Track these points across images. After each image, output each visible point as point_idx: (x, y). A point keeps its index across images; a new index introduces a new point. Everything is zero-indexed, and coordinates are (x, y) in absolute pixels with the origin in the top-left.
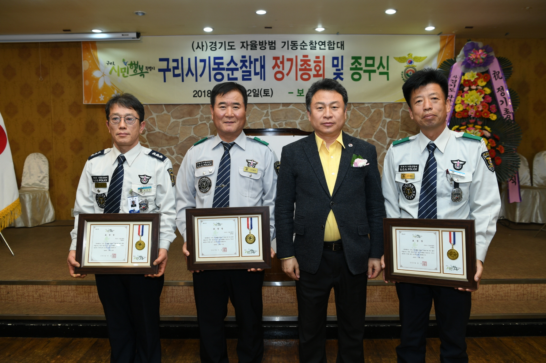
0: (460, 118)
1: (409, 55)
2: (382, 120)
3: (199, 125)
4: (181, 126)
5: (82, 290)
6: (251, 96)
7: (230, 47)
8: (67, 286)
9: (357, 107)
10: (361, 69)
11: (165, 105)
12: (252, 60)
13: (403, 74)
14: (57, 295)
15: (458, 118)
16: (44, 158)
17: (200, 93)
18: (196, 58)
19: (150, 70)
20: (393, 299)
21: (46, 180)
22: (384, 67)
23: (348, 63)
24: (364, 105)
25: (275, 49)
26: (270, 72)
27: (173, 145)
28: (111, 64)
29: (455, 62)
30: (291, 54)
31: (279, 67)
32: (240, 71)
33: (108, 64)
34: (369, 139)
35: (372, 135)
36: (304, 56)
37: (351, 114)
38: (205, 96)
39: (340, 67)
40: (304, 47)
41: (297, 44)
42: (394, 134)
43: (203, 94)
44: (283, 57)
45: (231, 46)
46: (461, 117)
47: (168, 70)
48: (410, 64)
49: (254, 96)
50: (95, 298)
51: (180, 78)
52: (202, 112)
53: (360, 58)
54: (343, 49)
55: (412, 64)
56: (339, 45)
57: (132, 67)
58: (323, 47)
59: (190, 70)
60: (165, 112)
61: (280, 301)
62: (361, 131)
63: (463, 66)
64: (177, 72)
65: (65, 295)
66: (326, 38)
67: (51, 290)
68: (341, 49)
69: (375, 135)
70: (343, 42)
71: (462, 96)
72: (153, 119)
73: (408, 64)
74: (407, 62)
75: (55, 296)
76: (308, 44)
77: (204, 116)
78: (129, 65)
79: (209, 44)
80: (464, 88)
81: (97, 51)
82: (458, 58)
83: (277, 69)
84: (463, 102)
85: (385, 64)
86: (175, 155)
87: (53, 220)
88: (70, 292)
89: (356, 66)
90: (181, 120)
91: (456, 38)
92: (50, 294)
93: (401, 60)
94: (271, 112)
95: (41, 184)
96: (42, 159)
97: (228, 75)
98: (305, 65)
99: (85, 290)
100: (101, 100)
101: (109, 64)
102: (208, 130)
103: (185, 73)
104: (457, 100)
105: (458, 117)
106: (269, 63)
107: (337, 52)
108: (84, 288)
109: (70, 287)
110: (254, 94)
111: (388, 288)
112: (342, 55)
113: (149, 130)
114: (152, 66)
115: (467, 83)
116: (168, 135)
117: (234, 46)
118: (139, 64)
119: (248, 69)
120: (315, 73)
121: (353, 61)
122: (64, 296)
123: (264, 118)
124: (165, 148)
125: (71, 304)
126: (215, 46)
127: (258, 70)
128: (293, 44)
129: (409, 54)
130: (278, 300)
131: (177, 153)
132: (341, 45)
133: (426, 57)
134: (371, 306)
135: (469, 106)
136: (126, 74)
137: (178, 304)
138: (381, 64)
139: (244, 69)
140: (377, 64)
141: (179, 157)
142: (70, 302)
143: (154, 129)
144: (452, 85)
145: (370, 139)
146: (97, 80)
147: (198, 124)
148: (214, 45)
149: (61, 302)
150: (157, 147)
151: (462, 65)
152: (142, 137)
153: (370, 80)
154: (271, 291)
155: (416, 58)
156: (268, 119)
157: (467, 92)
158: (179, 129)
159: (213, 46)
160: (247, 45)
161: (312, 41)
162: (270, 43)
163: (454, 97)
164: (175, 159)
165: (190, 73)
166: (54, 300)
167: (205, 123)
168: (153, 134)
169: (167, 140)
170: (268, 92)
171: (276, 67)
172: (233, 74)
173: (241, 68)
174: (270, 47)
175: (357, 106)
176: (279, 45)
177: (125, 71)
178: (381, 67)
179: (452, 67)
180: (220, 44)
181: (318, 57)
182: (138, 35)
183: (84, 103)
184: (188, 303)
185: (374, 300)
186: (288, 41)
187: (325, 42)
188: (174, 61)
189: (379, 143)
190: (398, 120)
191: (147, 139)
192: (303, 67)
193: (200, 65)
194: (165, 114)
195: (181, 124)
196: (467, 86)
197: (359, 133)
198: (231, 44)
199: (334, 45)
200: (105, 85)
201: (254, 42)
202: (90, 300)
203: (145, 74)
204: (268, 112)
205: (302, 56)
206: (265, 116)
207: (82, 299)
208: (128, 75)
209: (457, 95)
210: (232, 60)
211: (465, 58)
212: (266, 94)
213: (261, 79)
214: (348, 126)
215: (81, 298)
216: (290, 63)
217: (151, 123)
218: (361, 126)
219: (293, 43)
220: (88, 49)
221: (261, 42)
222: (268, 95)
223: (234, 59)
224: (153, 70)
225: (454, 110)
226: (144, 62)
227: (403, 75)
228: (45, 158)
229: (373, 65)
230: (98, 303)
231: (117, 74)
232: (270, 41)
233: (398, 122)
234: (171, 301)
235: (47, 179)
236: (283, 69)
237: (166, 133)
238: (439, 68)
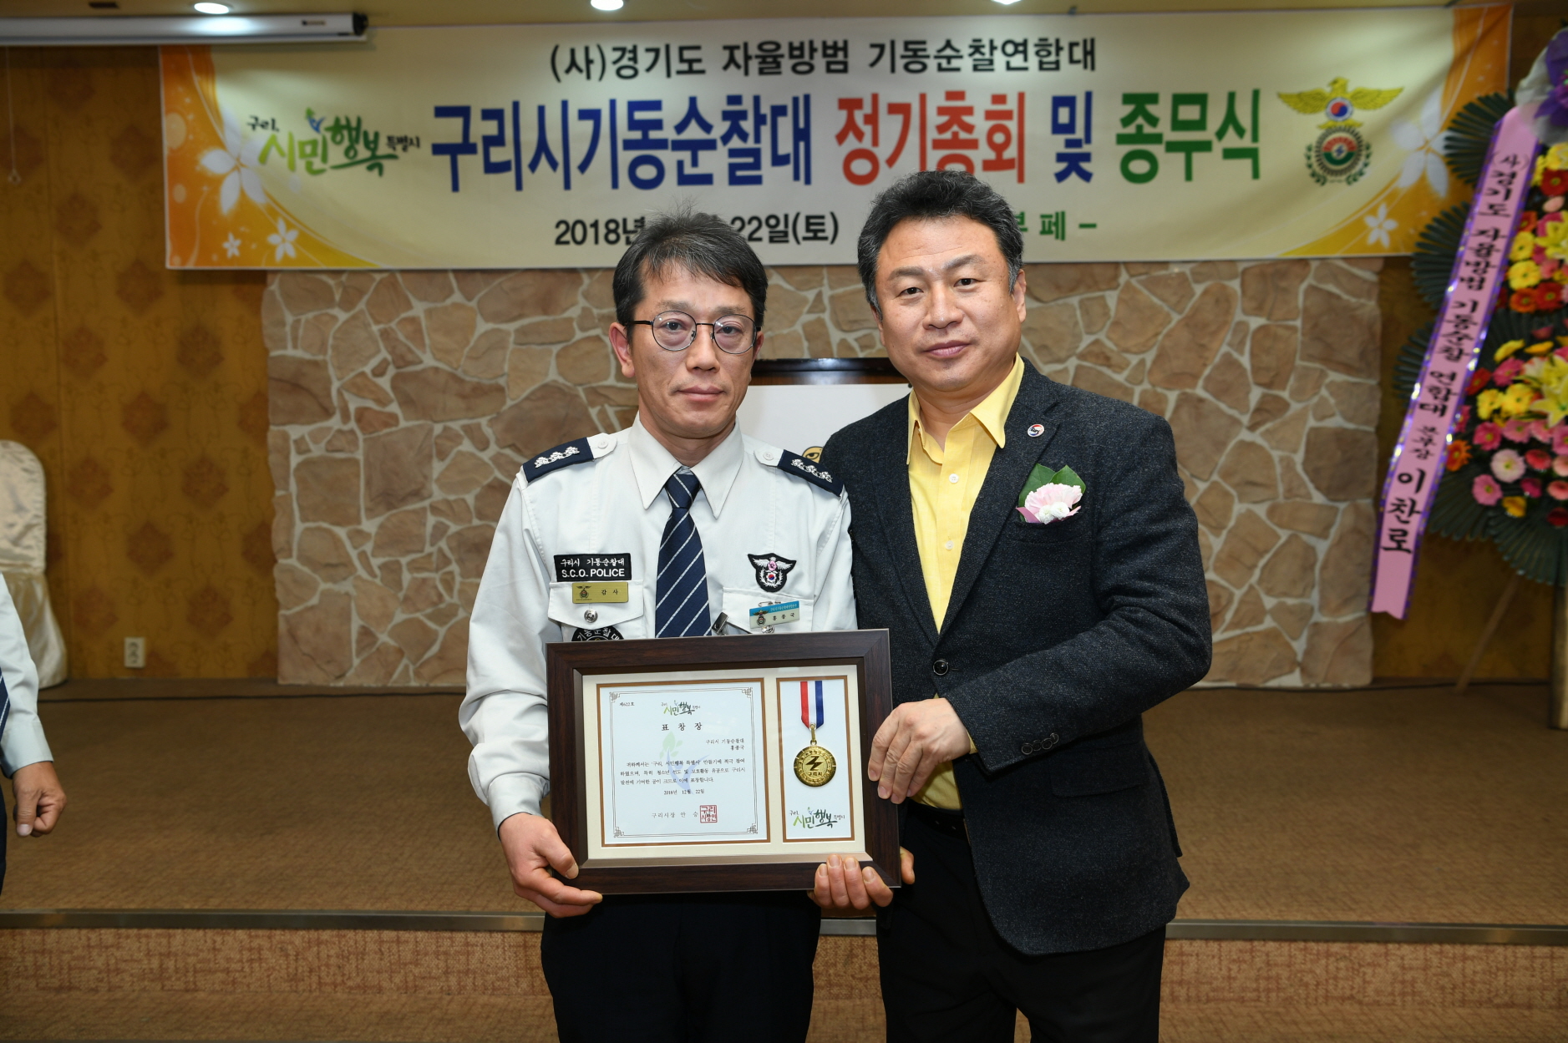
0: (1528, 313)
1: (1337, 86)
2: (1233, 325)
3: (575, 343)
4: (511, 346)
5: (140, 947)
6: (760, 239)
7: (685, 67)
8: (84, 932)
9: (1143, 277)
10: (1156, 139)
11: (456, 272)
12: (765, 110)
13: (1313, 154)
14: (44, 965)
15: (1519, 315)
16: (29, 460)
17: (579, 230)
18: (565, 104)
19: (405, 149)
20: (1282, 994)
21: (35, 537)
22: (1240, 132)
23: (1108, 118)
24: (1167, 269)
25: (845, 70)
26: (826, 152)
27: (484, 415)
28: (264, 125)
29: (1511, 103)
30: (901, 88)
31: (859, 135)
32: (722, 150)
33: (254, 126)
34: (1184, 394)
35: (1195, 377)
36: (951, 95)
37: (1120, 301)
38: (597, 242)
39: (1079, 133)
40: (949, 62)
41: (924, 50)
42: (1277, 375)
43: (591, 232)
44: (875, 98)
45: (690, 62)
46: (1531, 308)
47: (467, 147)
48: (1340, 119)
49: (772, 240)
50: (185, 975)
51: (510, 176)
52: (586, 296)
53: (1153, 98)
54: (1093, 68)
55: (1347, 116)
56: (1078, 53)
57: (338, 138)
58: (1017, 61)
59: (542, 146)
60: (457, 297)
61: (860, 991)
62: (1154, 362)
63: (1542, 119)
64: (498, 155)
65: (73, 963)
66: (1029, 30)
67: (23, 948)
68: (1085, 67)
69: (1208, 379)
70: (1093, 41)
71: (1535, 232)
72: (414, 321)
73: (1333, 117)
74: (1329, 110)
75: (38, 967)
76: (966, 50)
77: (595, 311)
78: (328, 129)
79: (611, 56)
80: (1545, 200)
81: (213, 83)
82: (1523, 90)
83: (851, 143)
84: (1539, 252)
85: (1245, 119)
86: (493, 449)
87: (58, 680)
88: (95, 953)
89: (1140, 128)
90: (511, 327)
91: (1515, 16)
92: (20, 959)
93: (1305, 102)
94: (832, 298)
95: (18, 551)
96: (21, 461)
97: (680, 164)
98: (955, 128)
99: (148, 944)
100: (229, 254)
101: (259, 128)
102: (609, 362)
103: (527, 157)
104: (1516, 247)
105: (1521, 310)
106: (826, 122)
107: (1071, 79)
108: (144, 940)
109: (94, 936)
110: (771, 232)
111: (1263, 949)
112: (1089, 89)
113: (401, 360)
114: (411, 135)
115: (1556, 181)
116: (467, 379)
117: (699, 61)
118: (364, 127)
119: (750, 144)
120: (991, 155)
121: (1129, 109)
122: (70, 969)
123: (807, 318)
124: (456, 426)
125: (96, 997)
126: (631, 63)
127: (786, 146)
128: (910, 53)
129: (1335, 82)
130: (852, 988)
131: (498, 442)
132: (1086, 53)
133: (1401, 90)
134: (1200, 1019)
135: (1563, 269)
136: (317, 163)
137: (486, 998)
138: (1231, 119)
139: (736, 143)
140: (1215, 118)
141: (506, 456)
142: (92, 990)
143: (418, 357)
144: (1496, 193)
145: (1188, 390)
146: (216, 182)
147: (574, 340)
148: (630, 59)
149: (59, 990)
150: (429, 422)
151: (1537, 116)
152: (376, 385)
153: (1189, 177)
154: (826, 955)
155: (1360, 96)
156: (821, 322)
157: (1555, 217)
158: (507, 357)
159: (625, 62)
160: (747, 58)
161: (980, 41)
162: (830, 48)
163: (1503, 237)
164: (490, 463)
165: (544, 162)
166: (34, 983)
167: (598, 338)
168: (416, 375)
169: (463, 397)
170: (822, 224)
171: (851, 137)
172: (695, 163)
173: (726, 139)
174: (829, 64)
175: (1141, 274)
176: (860, 55)
177: (314, 154)
178: (1231, 132)
179: (1497, 124)
180: (652, 55)
181: (999, 99)
182: (360, 23)
183: (168, 266)
184: (525, 994)
185: (1212, 994)
186: (893, 43)
187: (1025, 43)
188: (488, 114)
189: (1223, 406)
190: (1291, 323)
191: (392, 395)
192: (947, 135)
193: (581, 131)
194: (456, 305)
195: (512, 339)
196: (1557, 195)
197: (1150, 372)
198: (688, 55)
199: (1057, 54)
200: (244, 201)
201: (772, 47)
202: (166, 983)
203: (386, 163)
204: (819, 295)
205: (943, 96)
206: (810, 312)
207: (135, 979)
208: (326, 166)
209: (1516, 229)
210: (693, 113)
211: (1549, 88)
212: (816, 232)
213: (796, 177)
214: (1110, 344)
215: (132, 975)
216: (898, 119)
217: (407, 337)
218: (1154, 345)
219: (911, 46)
220: (182, 74)
221: (796, 44)
222: (820, 235)
223: (702, 108)
224: (412, 149)
225: (1505, 283)
226: (381, 119)
227: (1313, 160)
228: (32, 460)
229: (1200, 125)
230: (196, 994)
231: (285, 162)
232: (830, 43)
233: (1293, 329)
234: (461, 988)
235: (39, 533)
236: (875, 142)
237: (459, 373)
238: (1450, 129)
